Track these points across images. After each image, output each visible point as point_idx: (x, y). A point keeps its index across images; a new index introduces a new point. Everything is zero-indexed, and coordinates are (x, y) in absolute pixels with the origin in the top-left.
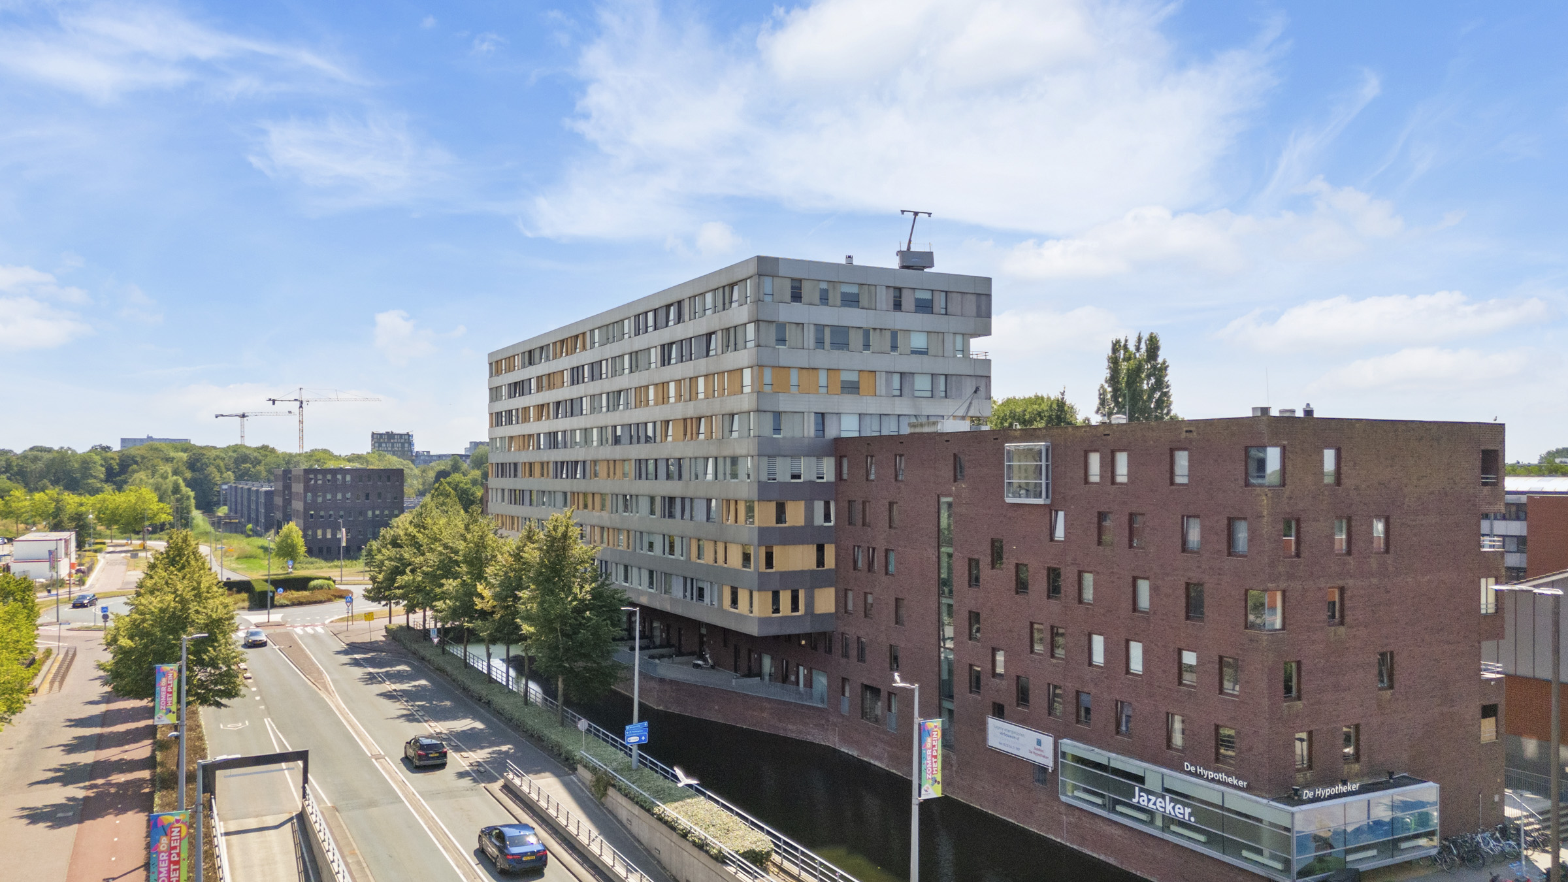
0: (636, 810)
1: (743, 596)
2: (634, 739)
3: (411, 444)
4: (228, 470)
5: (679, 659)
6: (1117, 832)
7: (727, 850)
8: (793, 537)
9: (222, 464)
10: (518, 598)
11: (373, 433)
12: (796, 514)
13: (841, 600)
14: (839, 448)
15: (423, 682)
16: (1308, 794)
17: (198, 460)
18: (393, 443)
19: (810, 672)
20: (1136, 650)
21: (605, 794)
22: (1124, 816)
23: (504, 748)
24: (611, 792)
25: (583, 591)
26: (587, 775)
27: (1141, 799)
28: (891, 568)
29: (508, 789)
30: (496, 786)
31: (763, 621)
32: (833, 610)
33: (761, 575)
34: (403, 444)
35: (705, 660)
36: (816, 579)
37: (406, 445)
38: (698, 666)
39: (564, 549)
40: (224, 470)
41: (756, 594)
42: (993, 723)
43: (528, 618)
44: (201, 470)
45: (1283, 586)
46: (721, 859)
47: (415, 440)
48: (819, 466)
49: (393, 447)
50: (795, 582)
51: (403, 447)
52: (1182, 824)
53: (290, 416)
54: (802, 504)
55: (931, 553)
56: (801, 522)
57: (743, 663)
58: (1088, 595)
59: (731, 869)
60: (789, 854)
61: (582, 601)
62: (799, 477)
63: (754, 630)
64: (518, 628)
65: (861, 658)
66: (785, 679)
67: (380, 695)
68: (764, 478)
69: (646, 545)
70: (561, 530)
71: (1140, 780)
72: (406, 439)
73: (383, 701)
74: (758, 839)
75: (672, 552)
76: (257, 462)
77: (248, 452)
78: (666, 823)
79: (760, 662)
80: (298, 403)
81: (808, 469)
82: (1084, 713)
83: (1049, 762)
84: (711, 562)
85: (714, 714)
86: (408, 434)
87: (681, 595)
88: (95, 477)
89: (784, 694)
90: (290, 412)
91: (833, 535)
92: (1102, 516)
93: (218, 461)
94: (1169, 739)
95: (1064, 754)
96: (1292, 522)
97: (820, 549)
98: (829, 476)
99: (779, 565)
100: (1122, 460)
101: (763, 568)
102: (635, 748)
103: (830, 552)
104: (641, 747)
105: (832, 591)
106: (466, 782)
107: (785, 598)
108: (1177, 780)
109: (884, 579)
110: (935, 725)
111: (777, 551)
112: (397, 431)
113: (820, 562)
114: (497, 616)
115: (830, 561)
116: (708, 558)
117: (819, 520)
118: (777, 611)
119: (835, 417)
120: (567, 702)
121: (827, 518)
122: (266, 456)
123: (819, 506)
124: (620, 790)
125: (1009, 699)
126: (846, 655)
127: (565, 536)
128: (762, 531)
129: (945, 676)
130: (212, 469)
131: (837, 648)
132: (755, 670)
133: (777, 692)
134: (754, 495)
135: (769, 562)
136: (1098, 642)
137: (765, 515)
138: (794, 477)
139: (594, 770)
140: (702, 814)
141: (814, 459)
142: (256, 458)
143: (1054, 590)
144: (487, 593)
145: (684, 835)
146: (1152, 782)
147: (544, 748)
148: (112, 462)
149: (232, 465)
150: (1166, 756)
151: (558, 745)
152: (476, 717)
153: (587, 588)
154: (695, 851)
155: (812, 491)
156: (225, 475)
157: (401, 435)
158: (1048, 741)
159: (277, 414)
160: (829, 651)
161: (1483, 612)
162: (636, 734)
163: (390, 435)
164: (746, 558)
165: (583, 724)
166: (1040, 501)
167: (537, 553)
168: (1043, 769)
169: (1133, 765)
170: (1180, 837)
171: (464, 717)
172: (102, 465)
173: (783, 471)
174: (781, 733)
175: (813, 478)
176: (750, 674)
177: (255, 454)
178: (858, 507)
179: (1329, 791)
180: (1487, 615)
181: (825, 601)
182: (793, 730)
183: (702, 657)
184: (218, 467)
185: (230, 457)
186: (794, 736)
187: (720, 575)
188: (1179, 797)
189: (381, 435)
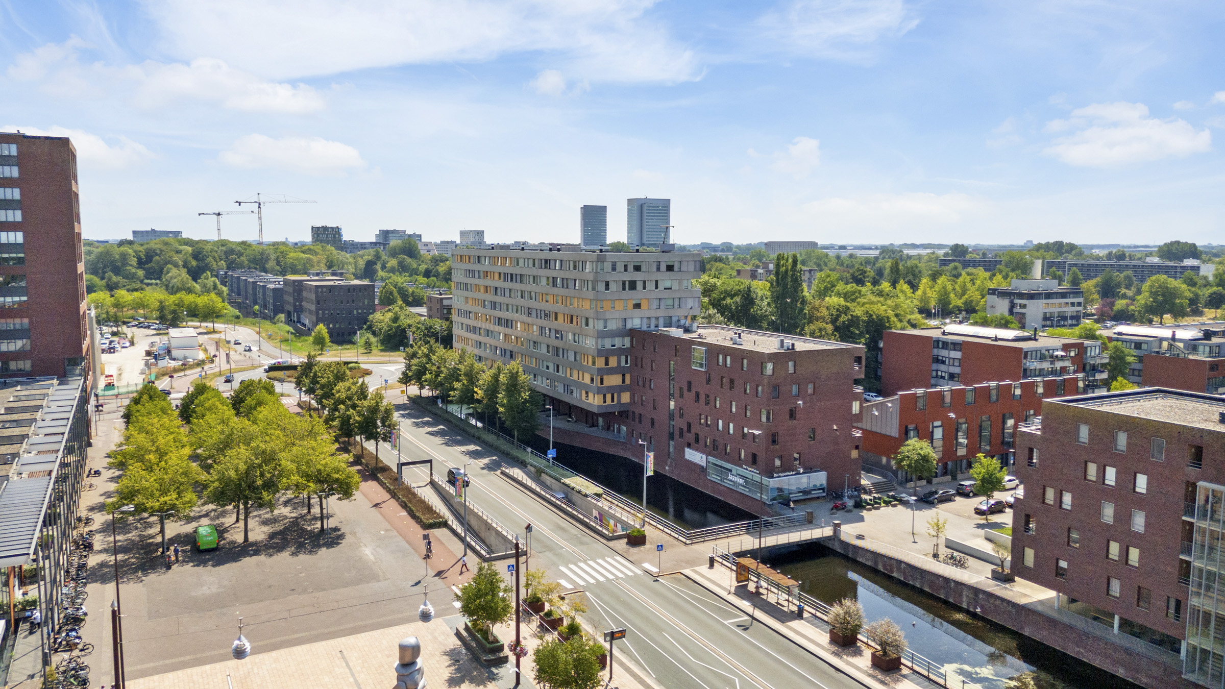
0: (554, 481)
1: (591, 395)
2: (551, 456)
3: (340, 235)
4: (221, 260)
5: (560, 417)
6: (723, 488)
7: (588, 493)
8: (612, 371)
9: (216, 255)
10: (498, 397)
11: (313, 228)
12: (613, 362)
13: (632, 397)
14: (632, 333)
15: (442, 427)
16: (776, 475)
17: (199, 253)
18: (327, 235)
19: (619, 426)
20: (731, 425)
21: (540, 476)
22: (727, 483)
23: (494, 458)
24: (543, 475)
25: (525, 395)
26: (533, 469)
27: (731, 477)
28: (652, 387)
29: (503, 473)
30: (498, 472)
31: (599, 407)
32: (629, 401)
33: (598, 388)
34: (334, 235)
35: (572, 418)
36: (621, 389)
37: (337, 236)
38: (569, 421)
39: (516, 378)
40: (218, 260)
41: (596, 396)
42: (687, 450)
43: (502, 406)
44: (203, 260)
45: (772, 408)
46: (586, 496)
47: (343, 232)
48: (623, 341)
49: (327, 237)
50: (613, 390)
51: (334, 237)
52: (742, 485)
53: (253, 215)
54: (616, 358)
55: (667, 383)
56: (615, 365)
57: (590, 421)
58: (718, 405)
59: (590, 499)
60: (608, 495)
61: (525, 399)
62: (614, 346)
63: (595, 410)
64: (498, 409)
65: (640, 422)
66: (608, 429)
67: (427, 433)
68: (599, 347)
69: (545, 367)
70: (515, 370)
71: (731, 471)
72: (337, 231)
73: (428, 436)
74: (599, 490)
75: (558, 371)
76: (240, 254)
77: (234, 247)
78: (566, 485)
79: (597, 421)
80: (257, 204)
81: (618, 342)
82: (715, 446)
83: (704, 465)
84: (576, 379)
85: (578, 443)
86: (338, 228)
87: (562, 391)
88: (131, 265)
89: (609, 436)
90: (252, 212)
91: (629, 370)
92: (722, 377)
93: (213, 253)
94: (740, 456)
95: (709, 462)
96: (776, 387)
97: (624, 375)
98: (628, 345)
99: (606, 383)
100: (729, 358)
101: (599, 385)
102: (551, 460)
103: (628, 377)
104: (553, 459)
105: (628, 393)
106: (485, 471)
107: (609, 397)
108: (741, 471)
109: (650, 391)
110: (651, 454)
111: (605, 377)
112: (329, 225)
113: (624, 381)
114: (485, 402)
115: (628, 381)
116: (575, 377)
117: (623, 364)
118: (605, 402)
119: (630, 320)
120: (519, 440)
121: (627, 363)
122: (246, 249)
123: (623, 358)
124: (547, 474)
125: (692, 441)
126: (634, 420)
127: (517, 372)
128: (599, 370)
129: (671, 431)
130: (210, 259)
131: (631, 416)
132: (595, 424)
133: (604, 434)
134: (596, 354)
135: (602, 382)
136: (720, 422)
137: (600, 363)
138: (613, 346)
139: (535, 467)
140: (578, 482)
141: (621, 339)
142: (239, 251)
143: (707, 403)
144: (479, 392)
145: (573, 489)
146: (734, 472)
147: (511, 458)
148: (140, 254)
149: (224, 257)
150: (738, 462)
151: (517, 457)
152: (476, 444)
153: (527, 394)
154: (577, 494)
155: (619, 352)
156: (219, 264)
157: (333, 228)
158: (704, 457)
159: (243, 213)
160: (627, 418)
161: (854, 413)
162: (551, 454)
163: (325, 229)
164: (592, 380)
165: (529, 449)
166: (703, 370)
167: (505, 379)
168: (703, 467)
169: (729, 466)
170: (741, 489)
171: (470, 444)
172: (134, 256)
173: (608, 343)
174: (607, 452)
175: (621, 346)
176: (593, 426)
177: (239, 248)
178: (639, 360)
179: (783, 474)
180: (856, 415)
181: (626, 398)
182: (612, 451)
183: (570, 417)
184: (214, 258)
185: (222, 251)
186: (613, 453)
187: (581, 386)
188: (741, 476)
189: (318, 228)
